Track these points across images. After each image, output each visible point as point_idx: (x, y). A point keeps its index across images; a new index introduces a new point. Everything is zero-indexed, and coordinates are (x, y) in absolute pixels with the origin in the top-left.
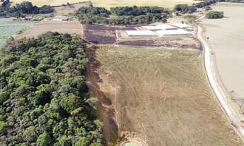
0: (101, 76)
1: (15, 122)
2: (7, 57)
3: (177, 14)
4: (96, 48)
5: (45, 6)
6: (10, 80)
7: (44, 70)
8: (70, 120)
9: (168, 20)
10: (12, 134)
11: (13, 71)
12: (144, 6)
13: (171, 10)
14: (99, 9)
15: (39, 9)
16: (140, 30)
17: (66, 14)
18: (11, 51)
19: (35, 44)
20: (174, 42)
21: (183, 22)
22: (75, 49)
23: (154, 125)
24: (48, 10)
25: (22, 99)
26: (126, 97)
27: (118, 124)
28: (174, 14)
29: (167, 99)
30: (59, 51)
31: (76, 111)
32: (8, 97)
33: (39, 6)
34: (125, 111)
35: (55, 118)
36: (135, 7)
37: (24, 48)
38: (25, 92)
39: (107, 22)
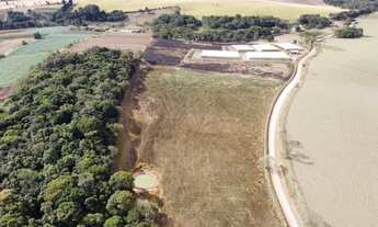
0: (140, 103)
1: (29, 137)
2: (41, 73)
3: (298, 29)
4: (149, 70)
5: (115, 12)
6: (35, 97)
7: (74, 90)
8: (82, 142)
9: (276, 38)
10: (22, 147)
11: (42, 88)
12: (252, 15)
13: (291, 22)
14: (186, 17)
15: (108, 15)
16: (227, 49)
17: (142, 23)
18: (47, 66)
19: (76, 60)
20: (256, 68)
21: (295, 42)
22: (118, 69)
23: (178, 160)
24: (119, 17)
25: (41, 117)
26: (160, 128)
27: (139, 155)
28: (294, 29)
29: (207, 134)
30: (98, 70)
31: (91, 133)
32: (28, 114)
33: (109, 11)
34: (153, 142)
35: (67, 138)
36: (239, 17)
37: (62, 64)
38: (47, 110)
39: (190, 37)
